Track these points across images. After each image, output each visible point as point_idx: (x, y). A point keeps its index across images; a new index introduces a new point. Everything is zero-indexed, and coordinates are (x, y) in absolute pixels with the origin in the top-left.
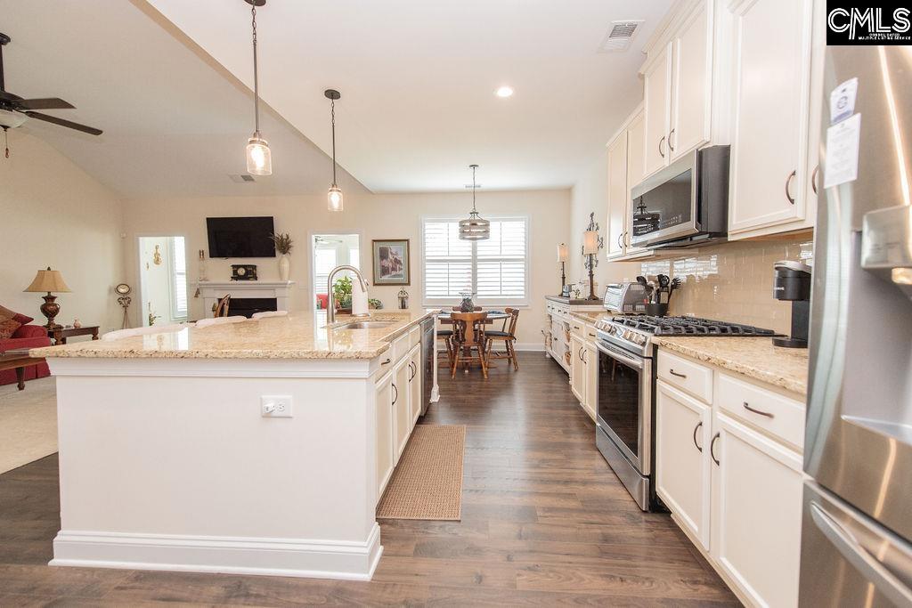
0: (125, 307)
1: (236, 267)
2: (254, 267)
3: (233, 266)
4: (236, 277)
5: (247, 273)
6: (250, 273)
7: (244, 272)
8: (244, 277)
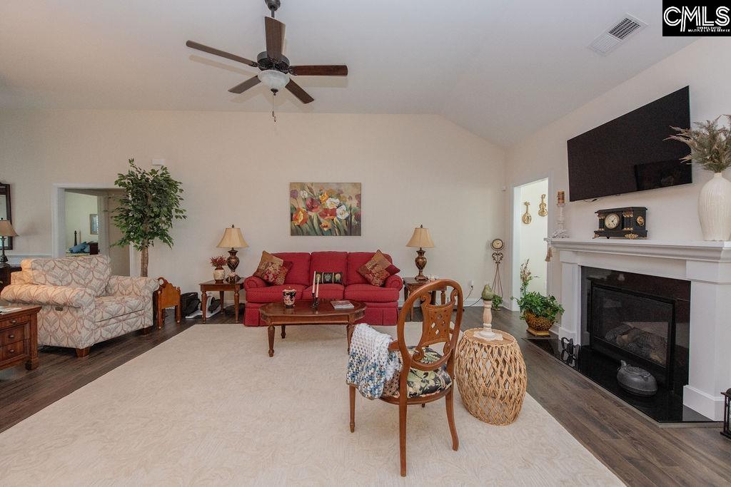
0: (498, 263)
1: (604, 214)
2: (642, 212)
3: (600, 213)
4: (604, 232)
5: (622, 222)
6: (633, 224)
7: (616, 221)
8: (618, 232)
